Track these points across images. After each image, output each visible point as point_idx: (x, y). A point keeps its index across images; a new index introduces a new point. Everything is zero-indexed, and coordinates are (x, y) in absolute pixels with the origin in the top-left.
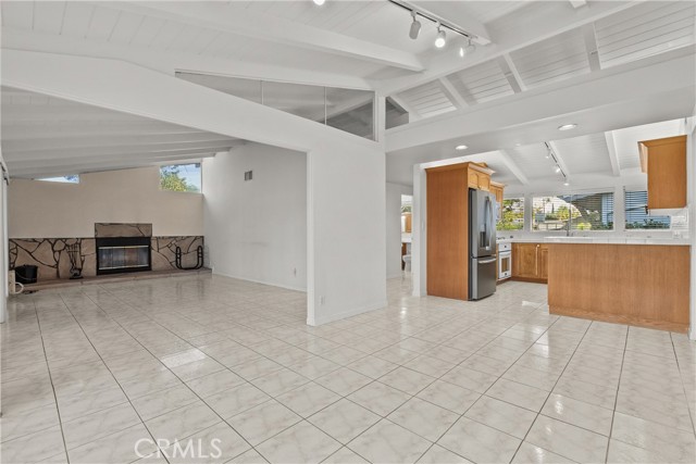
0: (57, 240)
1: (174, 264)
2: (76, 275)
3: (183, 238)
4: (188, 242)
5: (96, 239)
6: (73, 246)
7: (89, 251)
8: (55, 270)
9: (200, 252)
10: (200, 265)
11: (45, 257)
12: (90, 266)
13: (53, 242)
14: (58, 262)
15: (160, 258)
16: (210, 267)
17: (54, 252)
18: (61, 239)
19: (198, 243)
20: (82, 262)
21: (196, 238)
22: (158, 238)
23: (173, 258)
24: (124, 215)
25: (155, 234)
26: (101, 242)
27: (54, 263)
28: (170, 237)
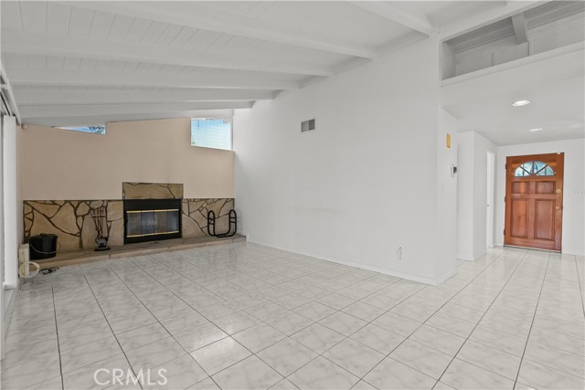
0: (80, 202)
1: (205, 230)
2: (102, 247)
3: (215, 201)
4: (219, 204)
5: (125, 201)
6: (98, 211)
7: (116, 214)
8: (78, 239)
9: (233, 217)
10: (231, 233)
11: (66, 223)
12: (117, 235)
13: (75, 205)
14: (81, 230)
15: (192, 223)
16: (244, 233)
17: (77, 217)
18: (85, 201)
19: (228, 207)
20: (109, 229)
21: (227, 201)
22: (189, 201)
23: (205, 223)
24: (155, 174)
25: (186, 196)
26: (130, 205)
27: (76, 231)
28: (201, 200)
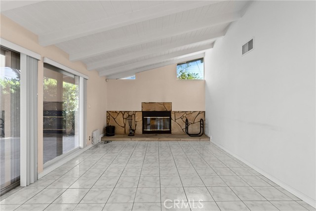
0: (125, 112)
1: (184, 130)
2: (132, 134)
3: (191, 113)
4: (194, 115)
5: (143, 112)
6: (129, 116)
7: (139, 118)
8: (124, 129)
9: (202, 123)
10: (201, 134)
11: (120, 121)
12: (139, 129)
13: (123, 113)
14: (125, 125)
15: (177, 126)
16: (209, 135)
17: (124, 119)
18: (127, 112)
19: (201, 116)
20: (136, 125)
21: (200, 113)
22: (175, 112)
23: (184, 126)
24: (157, 97)
25: (173, 110)
26: (145, 114)
27: (123, 125)
28: (183, 112)
